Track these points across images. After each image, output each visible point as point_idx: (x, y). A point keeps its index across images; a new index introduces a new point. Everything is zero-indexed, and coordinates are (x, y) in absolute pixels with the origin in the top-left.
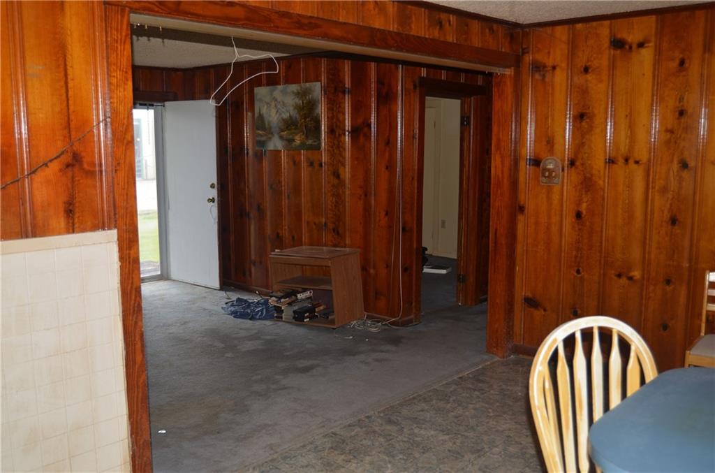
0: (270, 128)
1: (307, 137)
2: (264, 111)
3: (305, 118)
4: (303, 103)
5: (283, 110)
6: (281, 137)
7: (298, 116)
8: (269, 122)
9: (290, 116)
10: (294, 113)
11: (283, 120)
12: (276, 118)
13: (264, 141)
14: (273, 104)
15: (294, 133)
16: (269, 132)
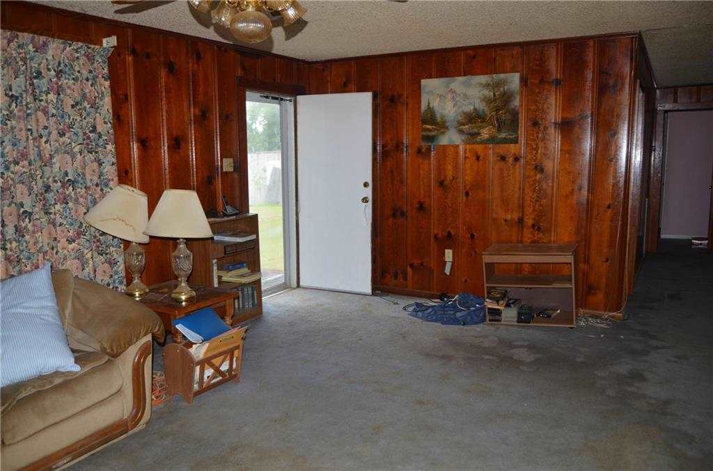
0: (444, 122)
1: (499, 130)
2: (435, 104)
3: (498, 110)
4: (494, 96)
5: (466, 103)
6: (461, 132)
7: (486, 109)
8: (442, 117)
9: (475, 109)
10: (481, 106)
11: (464, 113)
12: (453, 111)
13: (435, 136)
14: (449, 96)
15: (480, 126)
16: (442, 126)
